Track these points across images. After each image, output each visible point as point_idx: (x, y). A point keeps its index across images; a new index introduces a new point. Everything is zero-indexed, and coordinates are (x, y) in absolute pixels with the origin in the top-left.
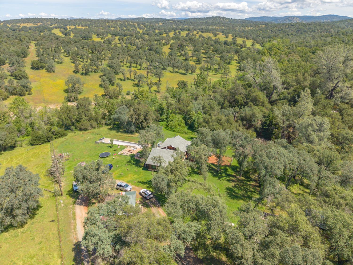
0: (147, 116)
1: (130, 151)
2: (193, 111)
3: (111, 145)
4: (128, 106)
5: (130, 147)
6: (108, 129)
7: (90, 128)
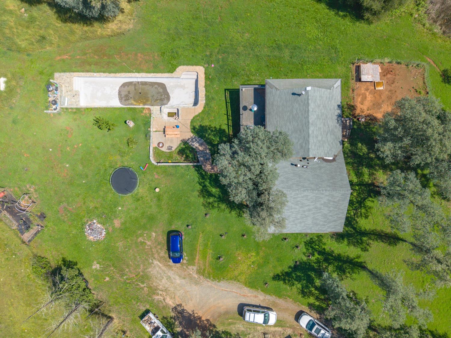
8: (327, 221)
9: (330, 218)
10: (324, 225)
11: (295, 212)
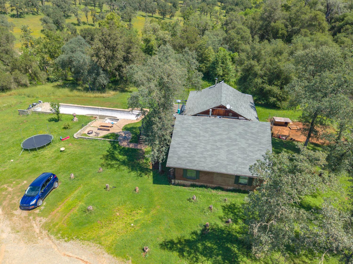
0: (129, 53)
1: (103, 128)
2: (210, 47)
3: (55, 116)
4: (88, 39)
5: (102, 117)
6: (53, 87)
7: (13, 85)
8: (248, 158)
9: (251, 154)
10: (244, 164)
11: (203, 141)
